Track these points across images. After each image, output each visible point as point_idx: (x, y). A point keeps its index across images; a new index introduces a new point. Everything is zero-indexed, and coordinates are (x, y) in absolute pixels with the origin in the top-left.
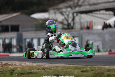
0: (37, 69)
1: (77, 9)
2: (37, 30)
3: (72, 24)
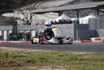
3: (30, 21)
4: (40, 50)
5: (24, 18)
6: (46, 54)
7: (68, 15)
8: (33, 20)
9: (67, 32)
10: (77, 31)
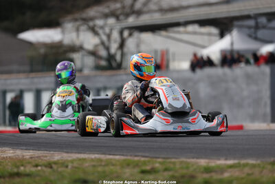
0: (34, 164)
1: (131, 21)
2: (32, 71)
3: (118, 57)
5: (96, 46)
7: (255, 33)
9: (245, 93)
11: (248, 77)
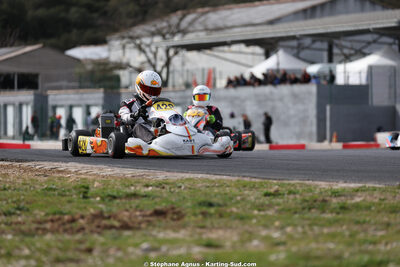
1: (177, 40)
2: (80, 87)
3: (164, 75)
4: (200, 176)
5: (143, 63)
6: (221, 189)
7: (298, 53)
8: (173, 72)
9: (292, 112)
10: (328, 108)
11: (295, 96)
